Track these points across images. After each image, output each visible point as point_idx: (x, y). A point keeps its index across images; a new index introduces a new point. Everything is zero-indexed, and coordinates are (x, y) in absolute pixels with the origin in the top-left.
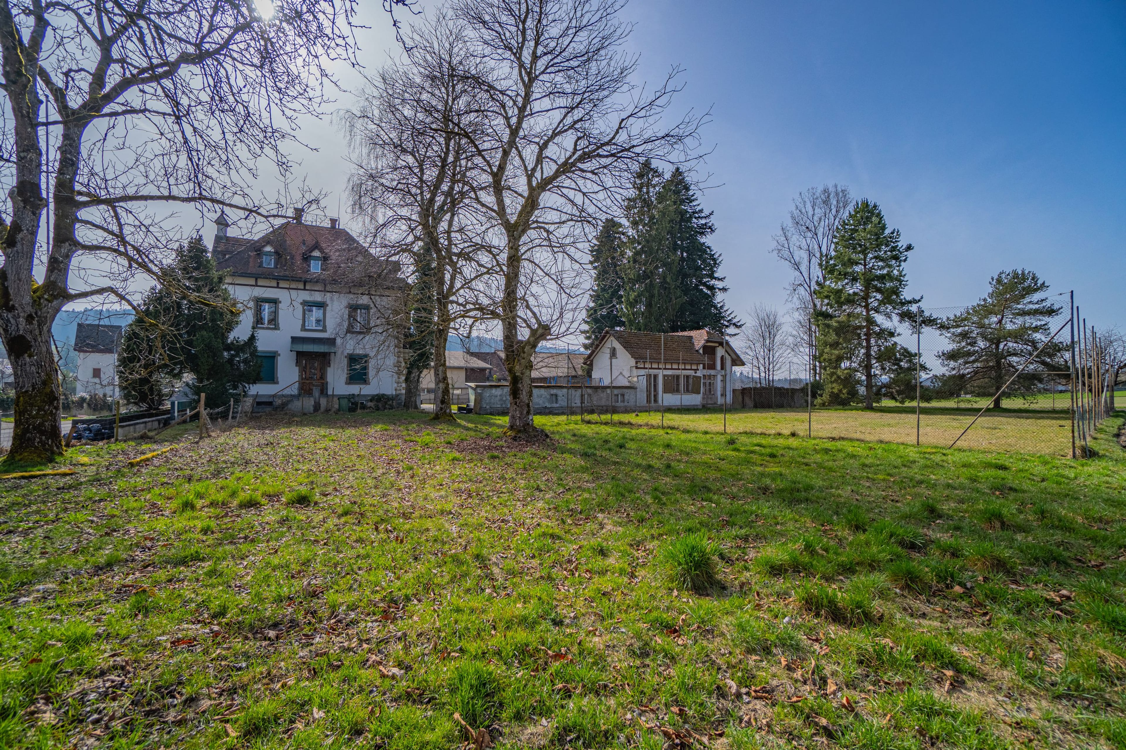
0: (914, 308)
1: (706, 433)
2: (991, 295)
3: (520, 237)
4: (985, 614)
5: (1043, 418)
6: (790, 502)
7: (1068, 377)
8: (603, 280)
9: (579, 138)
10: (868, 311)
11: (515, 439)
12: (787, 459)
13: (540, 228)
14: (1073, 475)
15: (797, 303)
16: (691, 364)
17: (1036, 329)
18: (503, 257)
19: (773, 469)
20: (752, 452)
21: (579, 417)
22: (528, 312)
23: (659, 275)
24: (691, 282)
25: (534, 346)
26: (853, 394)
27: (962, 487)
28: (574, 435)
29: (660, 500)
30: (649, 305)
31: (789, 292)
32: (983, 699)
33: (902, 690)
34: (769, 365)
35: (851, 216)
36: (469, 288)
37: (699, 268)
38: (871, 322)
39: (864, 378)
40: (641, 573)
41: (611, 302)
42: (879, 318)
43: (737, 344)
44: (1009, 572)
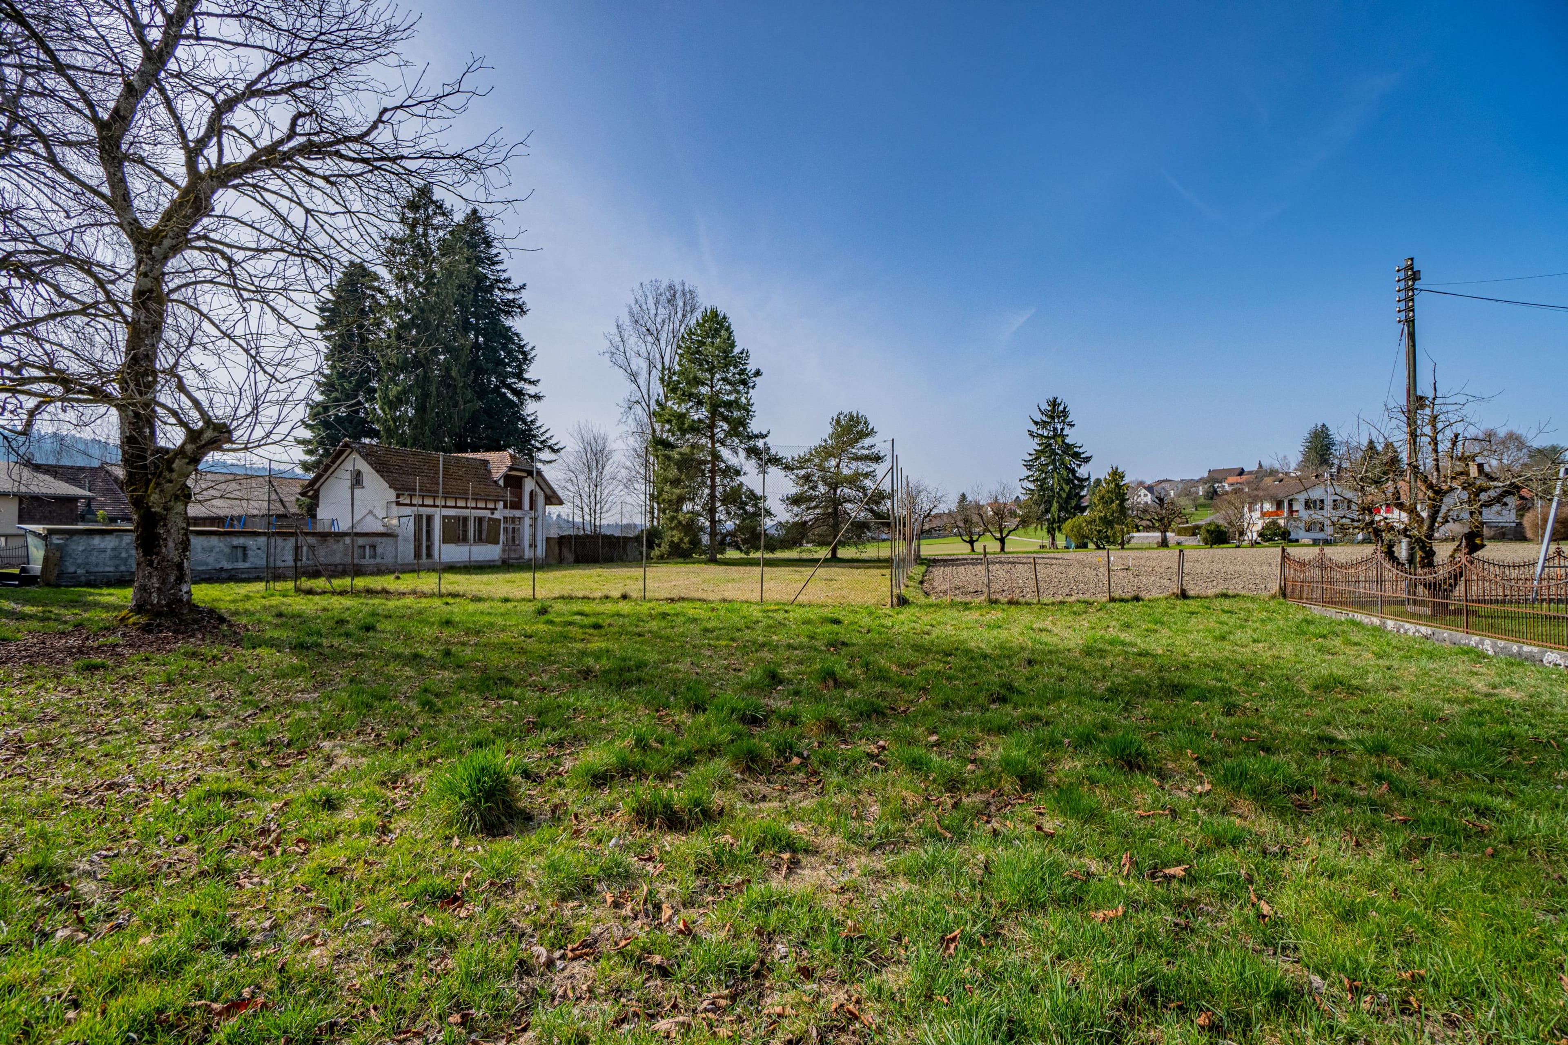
0: (760, 444)
1: (506, 600)
2: (831, 436)
3: (166, 258)
4: (819, 782)
5: (869, 567)
6: (619, 687)
7: (888, 525)
8: (341, 360)
9: (300, 115)
10: (713, 443)
11: (146, 629)
12: (616, 629)
13: (214, 250)
14: (890, 624)
15: (632, 426)
16: (486, 501)
17: (866, 475)
18: (125, 289)
19: (596, 645)
20: (570, 624)
21: (290, 585)
22: (183, 398)
23: (438, 364)
24: (489, 381)
25: (195, 460)
26: (695, 543)
27: (801, 647)
28: (280, 615)
29: (432, 705)
30: (421, 409)
31: (622, 410)
32: (815, 874)
33: (741, 891)
34: (596, 504)
35: (698, 324)
36: (28, 335)
37: (501, 362)
38: (716, 456)
39: (707, 524)
40: (399, 823)
41: (356, 396)
42: (725, 453)
43: (553, 474)
44: (839, 732)
